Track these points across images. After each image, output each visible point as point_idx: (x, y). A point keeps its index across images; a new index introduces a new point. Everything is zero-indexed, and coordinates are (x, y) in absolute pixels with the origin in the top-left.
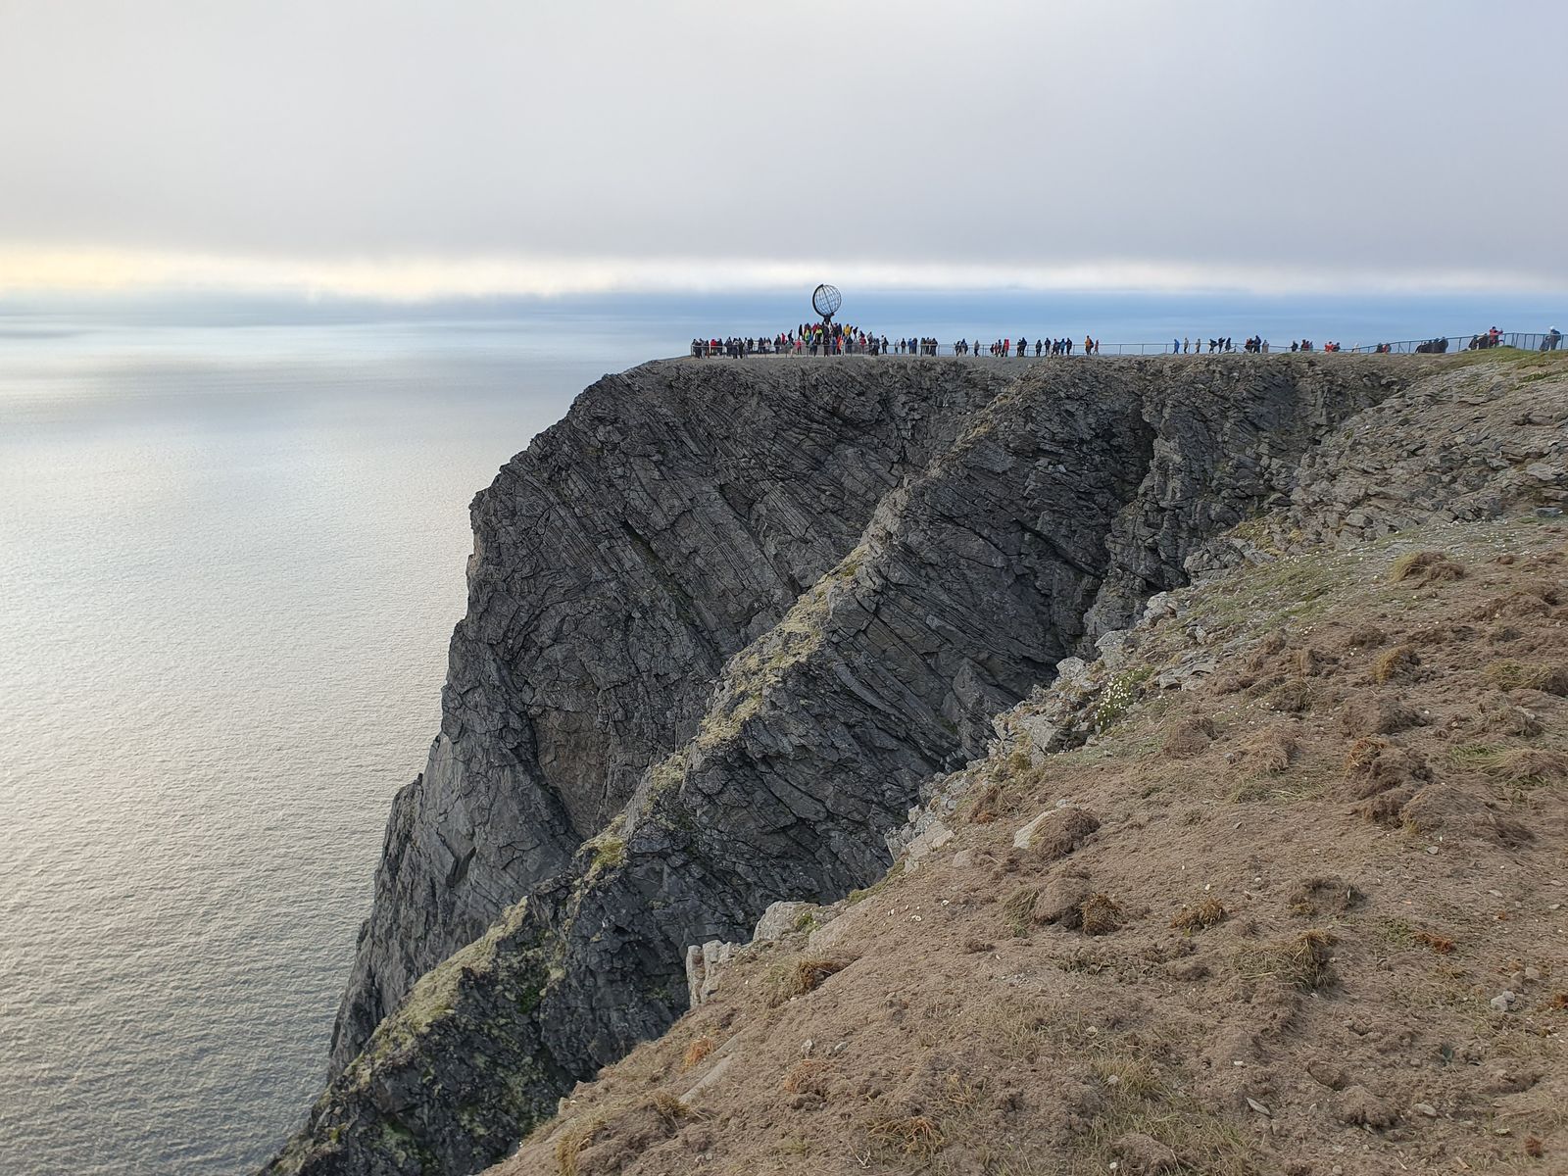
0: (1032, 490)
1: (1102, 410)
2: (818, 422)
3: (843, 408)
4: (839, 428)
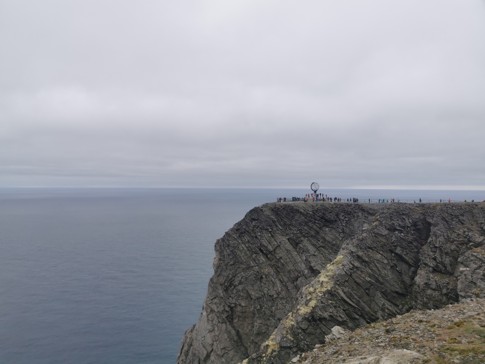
0: (394, 241)
1: (413, 218)
2: (318, 221)
3: (325, 216)
4: (324, 222)
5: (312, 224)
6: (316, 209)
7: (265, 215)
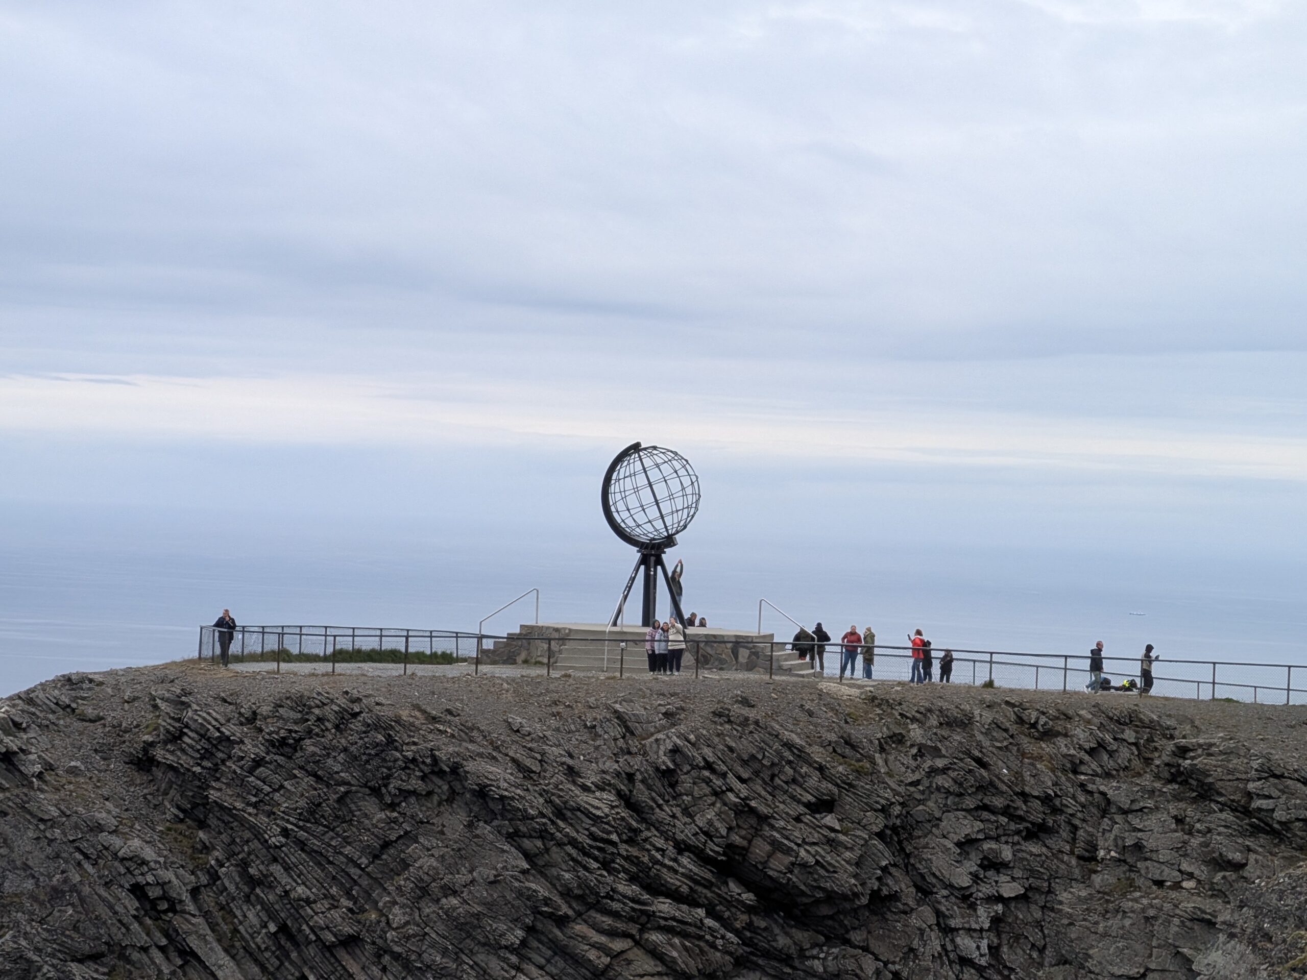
2: (676, 896)
3: (760, 849)
4: (742, 919)
5: (612, 934)
6: (665, 761)
7: (52, 823)
